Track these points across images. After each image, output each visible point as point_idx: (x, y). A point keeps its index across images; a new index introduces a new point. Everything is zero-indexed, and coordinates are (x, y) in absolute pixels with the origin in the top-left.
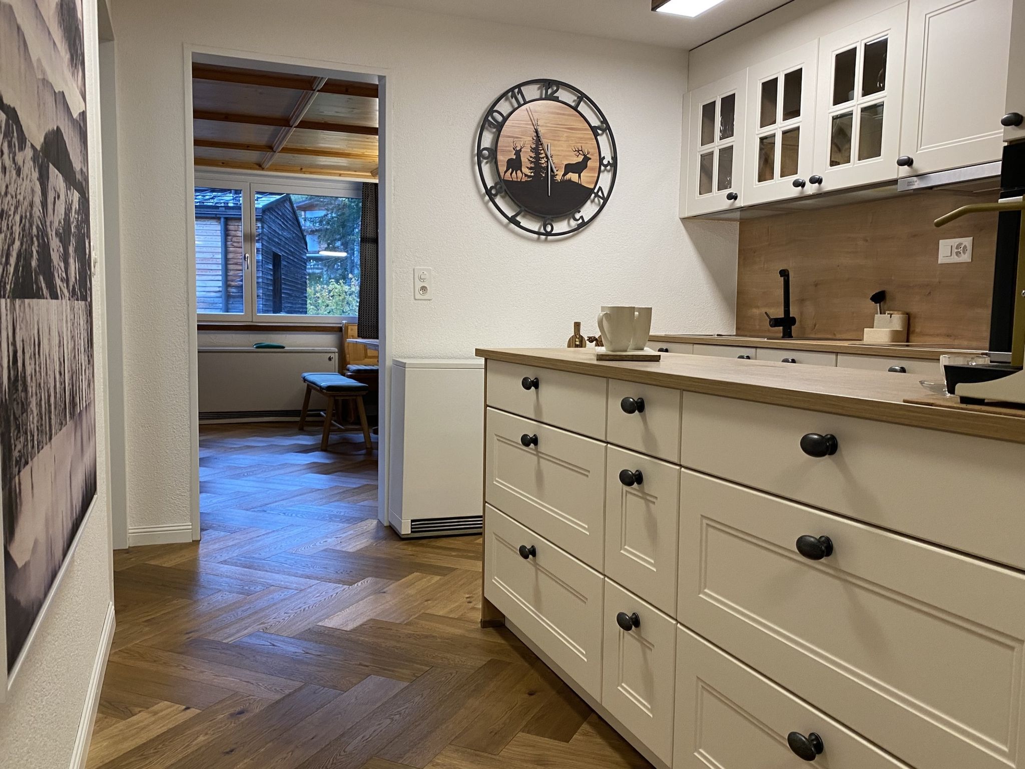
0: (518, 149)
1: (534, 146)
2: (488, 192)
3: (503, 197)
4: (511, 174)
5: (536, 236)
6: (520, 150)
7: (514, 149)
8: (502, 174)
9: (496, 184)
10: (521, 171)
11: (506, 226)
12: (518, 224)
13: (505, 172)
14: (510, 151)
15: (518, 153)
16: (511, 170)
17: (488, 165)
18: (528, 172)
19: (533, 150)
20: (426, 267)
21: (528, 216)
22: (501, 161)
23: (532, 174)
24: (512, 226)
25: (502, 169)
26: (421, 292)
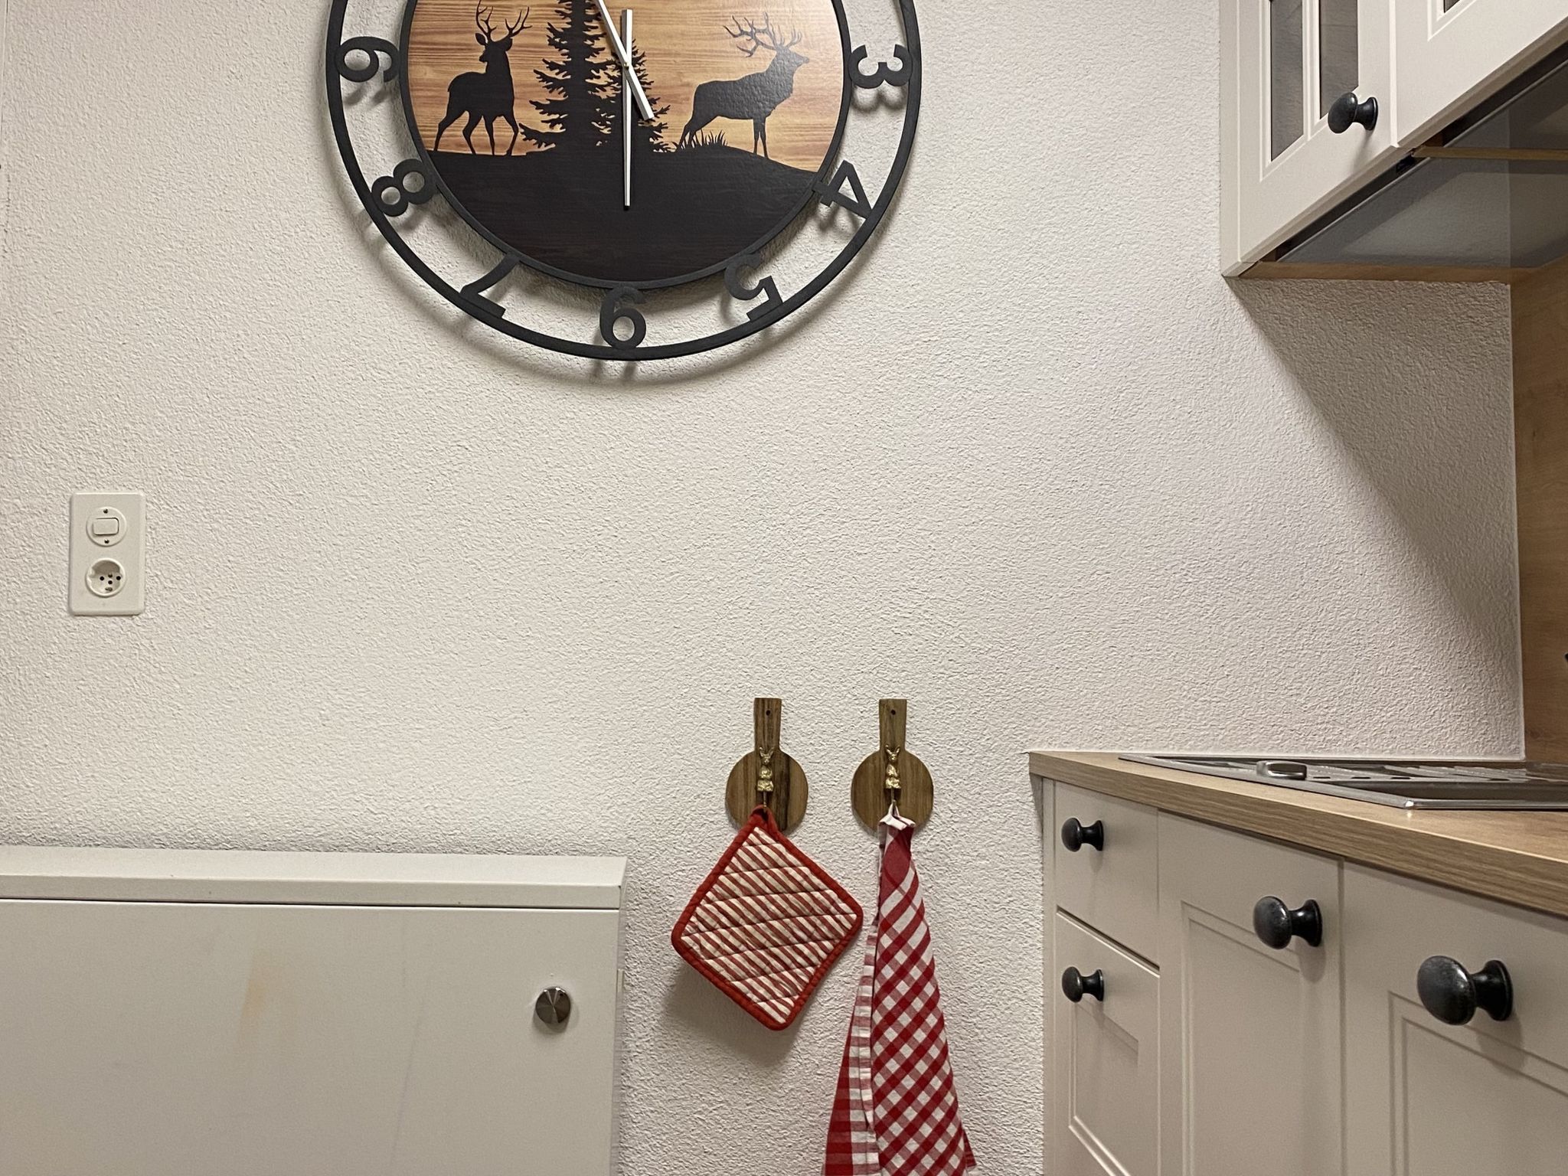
0: (495, 38)
1: (562, 25)
2: (371, 197)
3: (442, 222)
4: (467, 132)
5: (583, 363)
6: (507, 43)
7: (480, 38)
9: (401, 170)
10: (511, 121)
12: (493, 316)
13: (443, 126)
15: (497, 53)
16: (466, 114)
18: (538, 121)
19: (558, 38)
20: (122, 492)
23: (558, 129)
26: (101, 588)
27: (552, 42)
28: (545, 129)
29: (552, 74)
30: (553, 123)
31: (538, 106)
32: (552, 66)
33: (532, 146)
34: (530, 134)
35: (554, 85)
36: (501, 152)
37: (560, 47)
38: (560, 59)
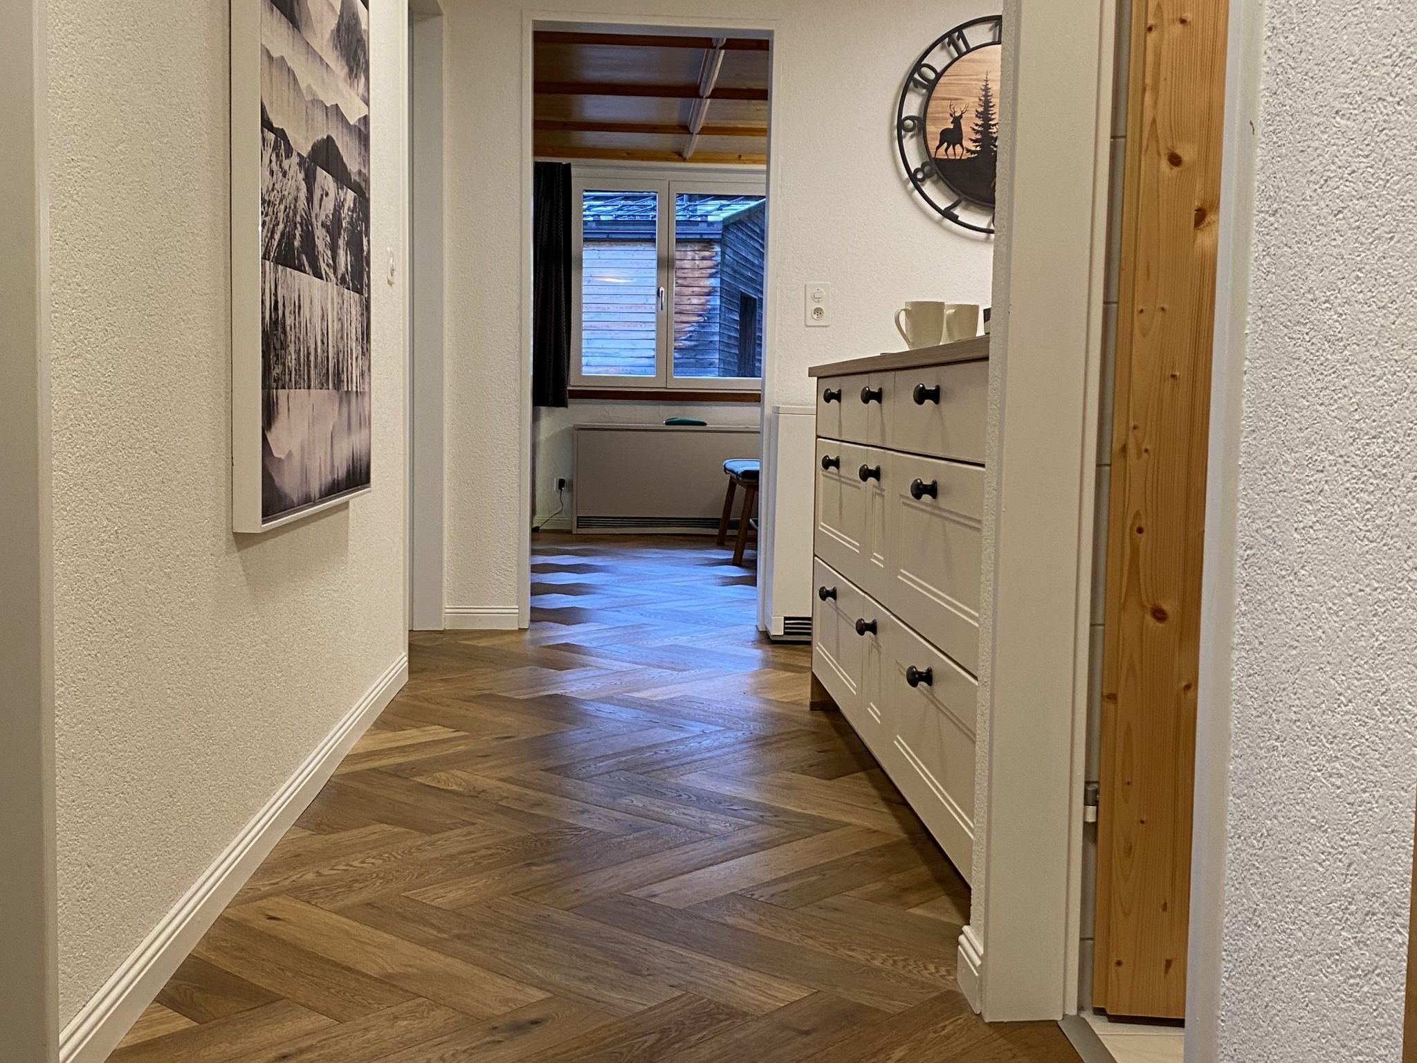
0: (957, 115)
1: (981, 109)
2: (913, 177)
3: (934, 183)
4: (946, 150)
5: (983, 235)
6: (961, 117)
7: (951, 115)
8: (932, 151)
9: (923, 165)
10: (962, 146)
11: (939, 223)
12: (955, 219)
13: (938, 148)
14: (946, 119)
15: (957, 121)
16: (946, 144)
17: (914, 139)
18: (971, 146)
19: (978, 115)
20: (823, 282)
21: (972, 207)
22: (932, 133)
23: (978, 149)
24: (948, 222)
25: (933, 143)
26: (815, 316)
27: (977, 116)
28: (974, 149)
29: (976, 128)
30: (977, 146)
31: (972, 140)
32: (977, 125)
33: (969, 155)
34: (968, 151)
35: (977, 132)
36: (958, 158)
37: (980, 118)
38: (980, 122)
